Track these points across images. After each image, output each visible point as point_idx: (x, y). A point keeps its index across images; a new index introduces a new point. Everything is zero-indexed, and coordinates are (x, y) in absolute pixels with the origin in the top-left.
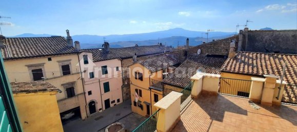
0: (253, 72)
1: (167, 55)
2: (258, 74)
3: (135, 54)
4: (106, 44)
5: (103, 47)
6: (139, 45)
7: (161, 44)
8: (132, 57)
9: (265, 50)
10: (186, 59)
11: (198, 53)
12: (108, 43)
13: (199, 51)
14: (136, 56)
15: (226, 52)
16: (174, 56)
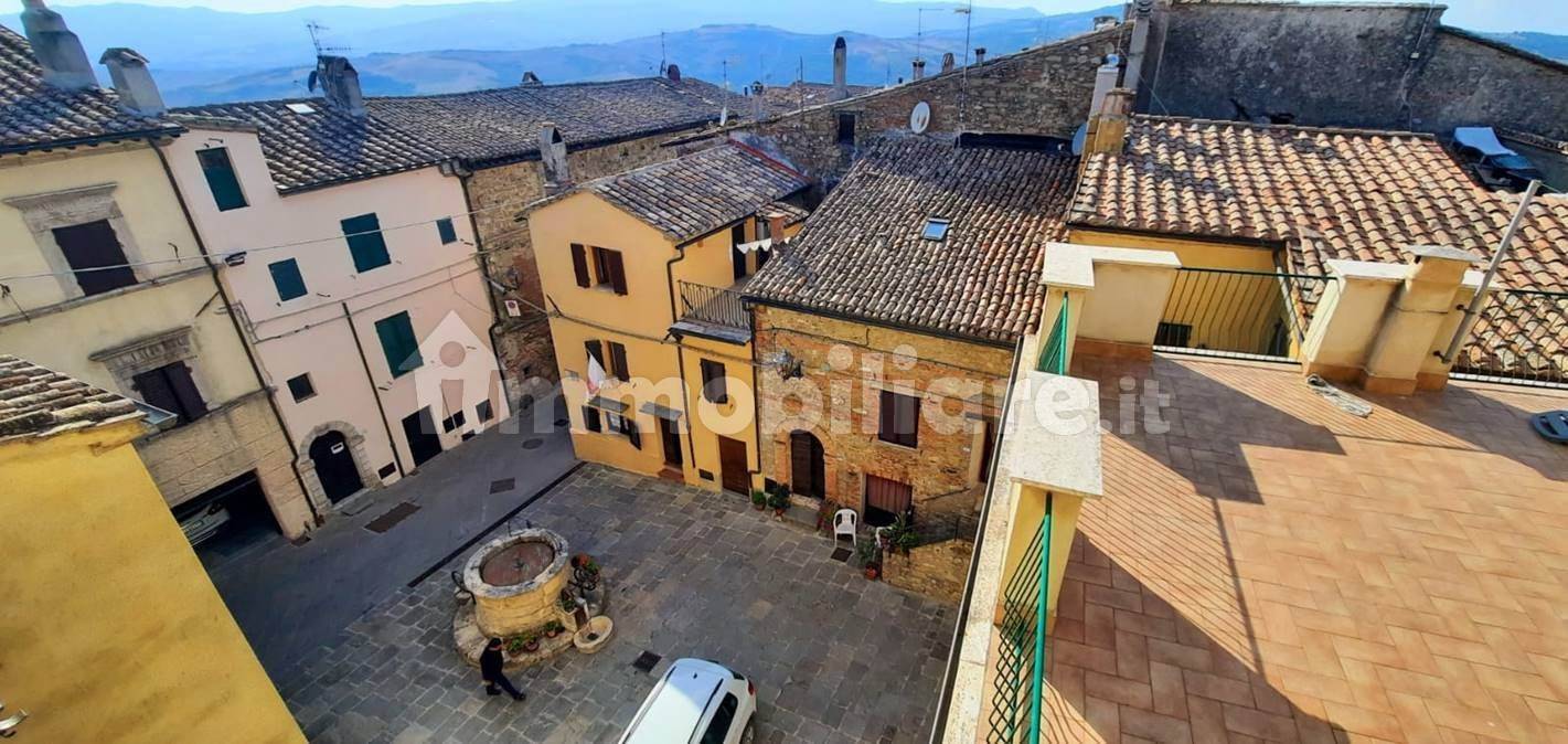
0: (1139, 219)
1: (739, 137)
2: (1163, 229)
3: (557, 138)
4: (335, 72)
5: (319, 92)
6: (547, 78)
7: (673, 72)
8: (534, 155)
9: (1233, 110)
10: (846, 161)
11: (917, 128)
12: (346, 66)
13: (921, 112)
14: (559, 151)
15: (1061, 122)
16: (781, 146)
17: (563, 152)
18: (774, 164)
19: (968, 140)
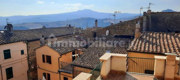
1: (76, 36)
3: (43, 36)
4: (9, 26)
5: (6, 29)
6: (46, 27)
7: (70, 25)
8: (39, 39)
11: (107, 34)
12: (11, 25)
13: (108, 32)
14: (43, 39)
15: (133, 33)
16: (84, 38)
17: (44, 39)
19: (116, 36)
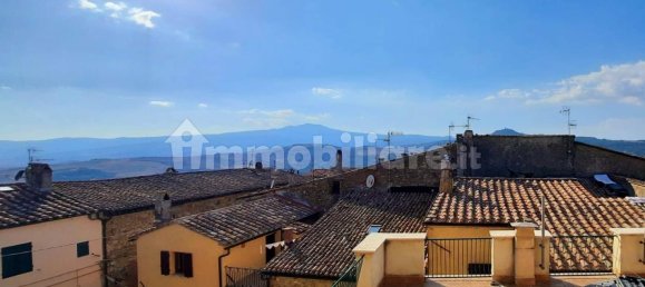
1: (280, 193)
3: (166, 198)
8: (152, 207)
10: (336, 200)
11: (369, 185)
13: (371, 178)
14: (166, 205)
16: (303, 196)
17: (169, 205)
18: (297, 204)
19: (393, 190)
